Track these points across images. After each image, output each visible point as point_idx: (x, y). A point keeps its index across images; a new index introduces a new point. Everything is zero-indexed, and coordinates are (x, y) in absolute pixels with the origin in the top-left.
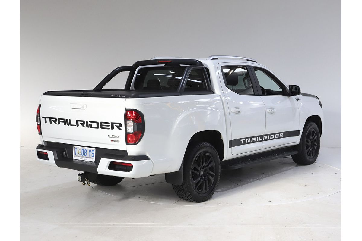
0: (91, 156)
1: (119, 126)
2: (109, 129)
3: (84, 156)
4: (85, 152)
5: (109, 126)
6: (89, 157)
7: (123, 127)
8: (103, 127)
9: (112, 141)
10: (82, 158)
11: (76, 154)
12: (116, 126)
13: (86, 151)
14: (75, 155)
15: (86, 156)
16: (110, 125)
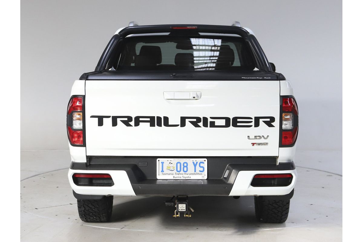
0: (197, 171)
1: (270, 122)
2: (251, 126)
3: (182, 172)
4: (184, 167)
5: (251, 122)
6: (193, 172)
7: (276, 123)
8: (238, 124)
9: (253, 144)
10: (177, 176)
11: (163, 171)
12: (263, 121)
13: (185, 165)
14: (161, 173)
15: (187, 173)
16: (253, 120)
